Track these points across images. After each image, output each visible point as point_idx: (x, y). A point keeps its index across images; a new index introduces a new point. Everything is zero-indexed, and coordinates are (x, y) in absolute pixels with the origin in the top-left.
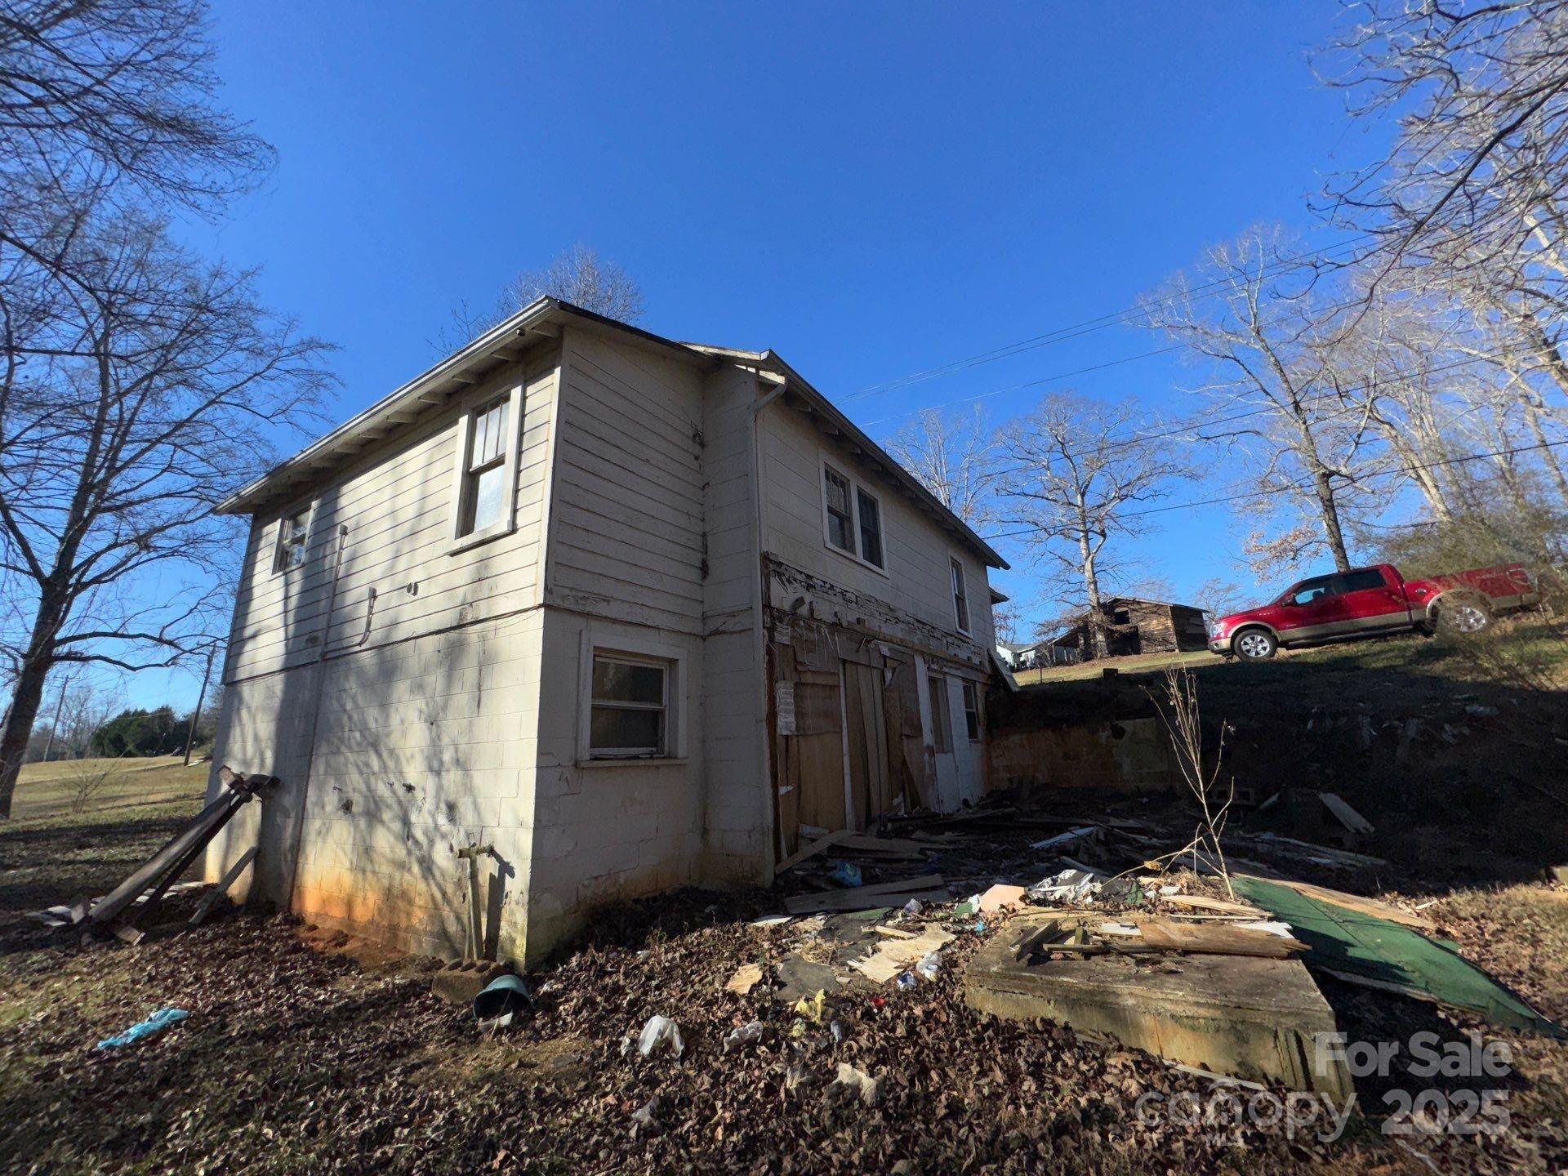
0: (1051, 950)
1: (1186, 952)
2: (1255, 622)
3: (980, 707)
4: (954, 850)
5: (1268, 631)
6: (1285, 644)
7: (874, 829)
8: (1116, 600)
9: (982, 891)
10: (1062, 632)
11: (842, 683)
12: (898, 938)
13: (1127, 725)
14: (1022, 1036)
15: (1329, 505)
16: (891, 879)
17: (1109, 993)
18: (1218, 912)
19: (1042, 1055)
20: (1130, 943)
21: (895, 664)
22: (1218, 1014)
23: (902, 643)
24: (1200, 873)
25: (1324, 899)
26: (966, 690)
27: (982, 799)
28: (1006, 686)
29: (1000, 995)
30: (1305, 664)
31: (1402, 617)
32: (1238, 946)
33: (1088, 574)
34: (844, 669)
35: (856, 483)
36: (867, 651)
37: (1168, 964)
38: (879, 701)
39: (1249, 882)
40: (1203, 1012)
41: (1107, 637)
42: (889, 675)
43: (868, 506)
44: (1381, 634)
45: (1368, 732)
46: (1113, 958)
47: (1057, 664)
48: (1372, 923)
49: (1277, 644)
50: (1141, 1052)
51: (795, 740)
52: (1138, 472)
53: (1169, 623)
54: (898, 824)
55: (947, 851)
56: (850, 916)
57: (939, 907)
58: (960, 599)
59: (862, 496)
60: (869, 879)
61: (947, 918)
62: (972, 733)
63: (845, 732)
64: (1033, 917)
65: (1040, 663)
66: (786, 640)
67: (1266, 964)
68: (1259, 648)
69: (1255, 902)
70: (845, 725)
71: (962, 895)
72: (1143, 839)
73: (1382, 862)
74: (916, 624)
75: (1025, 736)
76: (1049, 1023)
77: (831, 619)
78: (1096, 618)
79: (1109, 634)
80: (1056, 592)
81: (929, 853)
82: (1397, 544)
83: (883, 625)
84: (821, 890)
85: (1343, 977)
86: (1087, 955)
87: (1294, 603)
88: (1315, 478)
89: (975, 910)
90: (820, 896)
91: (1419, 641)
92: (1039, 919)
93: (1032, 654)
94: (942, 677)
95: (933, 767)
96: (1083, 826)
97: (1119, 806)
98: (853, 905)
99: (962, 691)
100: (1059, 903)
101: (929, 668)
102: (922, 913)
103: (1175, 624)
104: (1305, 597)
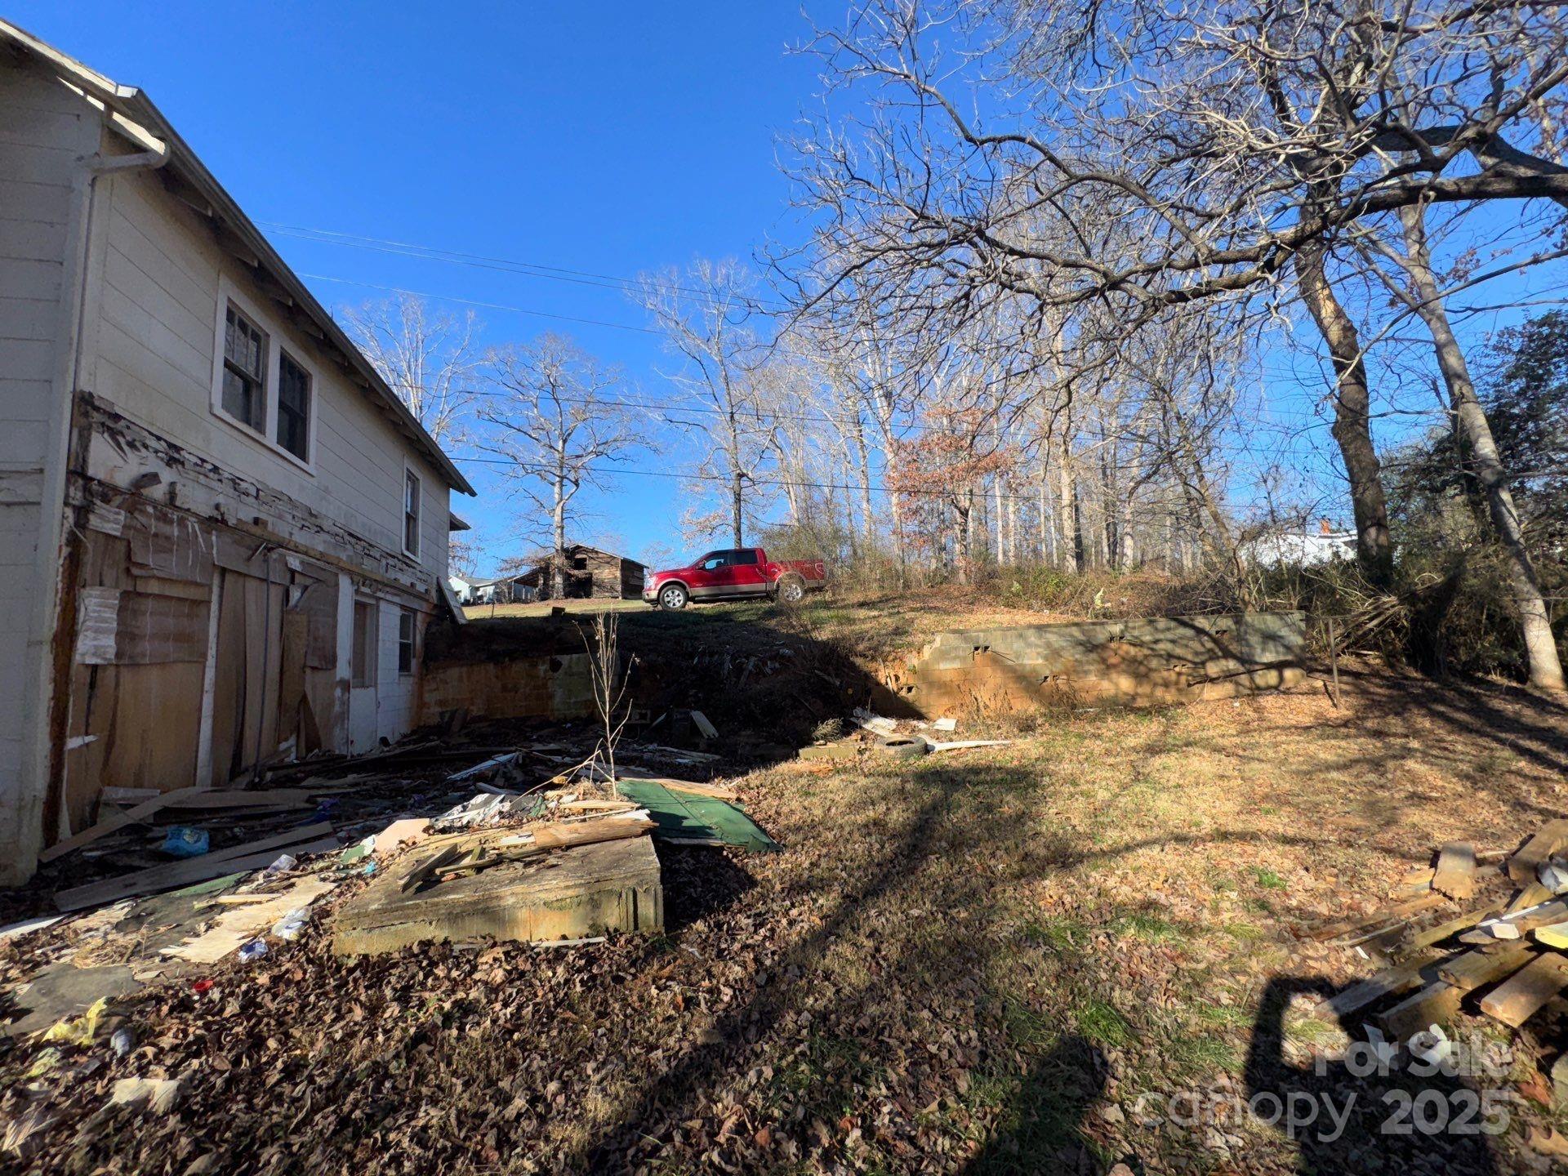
0: (443, 874)
1: (569, 847)
2: (677, 580)
3: (418, 638)
4: (357, 792)
5: (684, 587)
6: (693, 599)
7: (243, 781)
8: (578, 547)
9: (377, 830)
10: (524, 571)
11: (215, 598)
12: (251, 903)
13: (565, 659)
14: (395, 965)
15: (738, 499)
16: (255, 836)
17: (491, 898)
18: (602, 810)
19: (413, 977)
20: (525, 849)
21: (308, 582)
22: (582, 891)
23: (322, 557)
24: (595, 780)
25: (678, 788)
26: (404, 620)
27: (405, 736)
28: (453, 617)
29: (377, 931)
30: (702, 615)
31: (761, 586)
32: (611, 833)
33: (557, 518)
34: (223, 581)
35: (278, 343)
36: (266, 561)
37: (552, 860)
38: (274, 626)
39: (631, 783)
40: (570, 893)
41: (565, 580)
42: (295, 594)
43: (294, 379)
44: (749, 597)
45: (728, 666)
46: (504, 866)
47: (514, 601)
48: (702, 800)
49: (688, 598)
50: (513, 942)
51: (111, 672)
52: (616, 435)
53: (618, 574)
54: (282, 773)
55: (344, 795)
56: (178, 893)
57: (321, 857)
58: (411, 518)
59: (286, 363)
60: (216, 844)
61: (328, 868)
62: (404, 666)
63: (211, 662)
64: (433, 846)
65: (498, 598)
66: (114, 529)
67: (626, 842)
68: (676, 600)
69: (630, 798)
70: (212, 652)
71: (352, 840)
72: (557, 759)
73: (717, 757)
74: (347, 538)
75: (464, 669)
76: (426, 944)
77: (206, 511)
78: (559, 561)
79: (567, 577)
80: (524, 530)
81: (320, 800)
82: (769, 536)
83: (296, 531)
84: (134, 869)
85: (675, 841)
86: (479, 869)
87: (703, 568)
88: (733, 475)
89: (367, 852)
90: (129, 877)
91: (768, 605)
92: (438, 846)
93: (490, 590)
94: (373, 602)
95: (346, 704)
96: (506, 753)
97: (545, 732)
98: (187, 879)
99: (398, 622)
100: (465, 828)
101: (357, 592)
102: (294, 868)
103: (622, 575)
104: (711, 565)
